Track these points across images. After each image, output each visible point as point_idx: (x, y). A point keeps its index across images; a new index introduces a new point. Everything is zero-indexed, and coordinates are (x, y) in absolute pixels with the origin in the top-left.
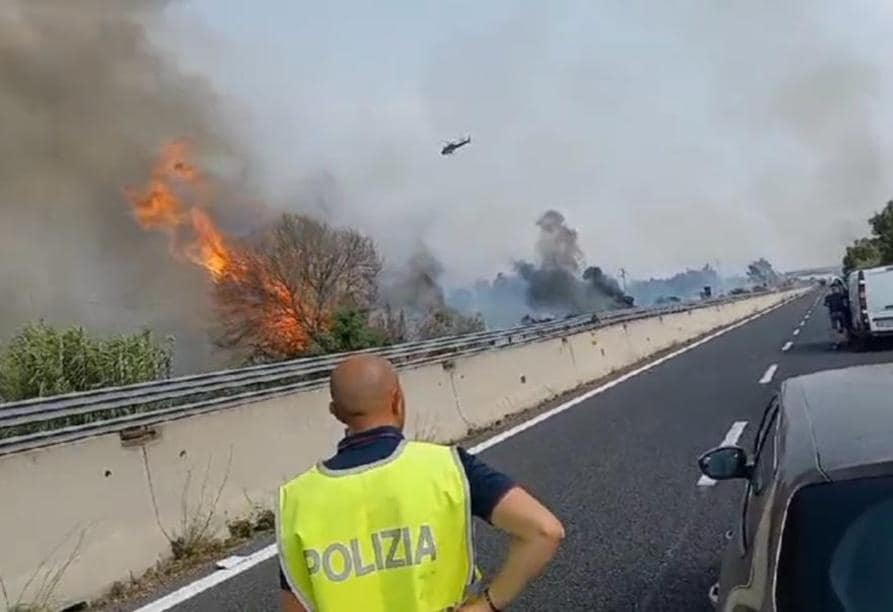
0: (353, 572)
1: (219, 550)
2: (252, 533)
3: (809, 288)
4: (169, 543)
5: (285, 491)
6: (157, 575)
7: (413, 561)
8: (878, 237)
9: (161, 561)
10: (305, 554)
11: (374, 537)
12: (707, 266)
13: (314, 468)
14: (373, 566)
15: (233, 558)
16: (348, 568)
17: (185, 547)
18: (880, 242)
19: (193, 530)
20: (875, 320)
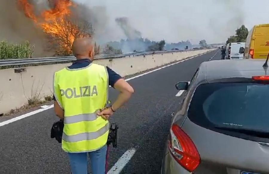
0: (74, 96)
1: (42, 103)
2: (51, 100)
3: (216, 49)
4: (27, 100)
5: (56, 73)
6: (23, 109)
7: (91, 95)
8: (237, 36)
9: (25, 105)
10: (60, 91)
11: (81, 88)
12: (188, 40)
13: (65, 68)
14: (79, 95)
15: (45, 106)
16: (72, 95)
17: (32, 102)
18: (238, 37)
19: (34, 98)
20: (232, 57)
